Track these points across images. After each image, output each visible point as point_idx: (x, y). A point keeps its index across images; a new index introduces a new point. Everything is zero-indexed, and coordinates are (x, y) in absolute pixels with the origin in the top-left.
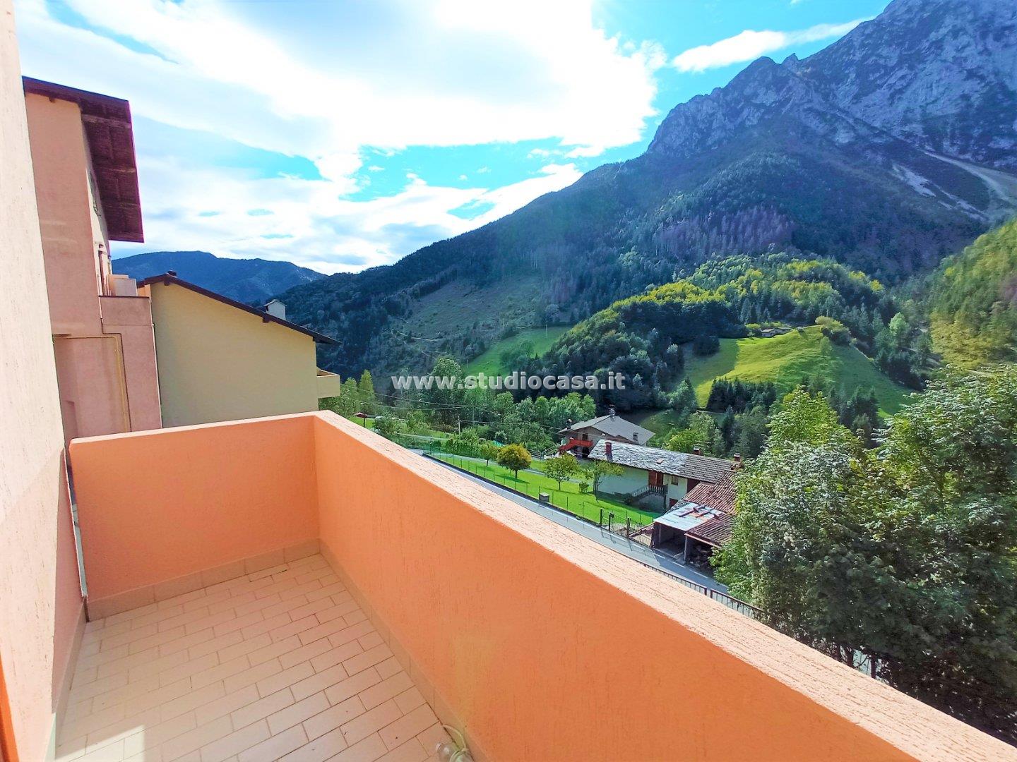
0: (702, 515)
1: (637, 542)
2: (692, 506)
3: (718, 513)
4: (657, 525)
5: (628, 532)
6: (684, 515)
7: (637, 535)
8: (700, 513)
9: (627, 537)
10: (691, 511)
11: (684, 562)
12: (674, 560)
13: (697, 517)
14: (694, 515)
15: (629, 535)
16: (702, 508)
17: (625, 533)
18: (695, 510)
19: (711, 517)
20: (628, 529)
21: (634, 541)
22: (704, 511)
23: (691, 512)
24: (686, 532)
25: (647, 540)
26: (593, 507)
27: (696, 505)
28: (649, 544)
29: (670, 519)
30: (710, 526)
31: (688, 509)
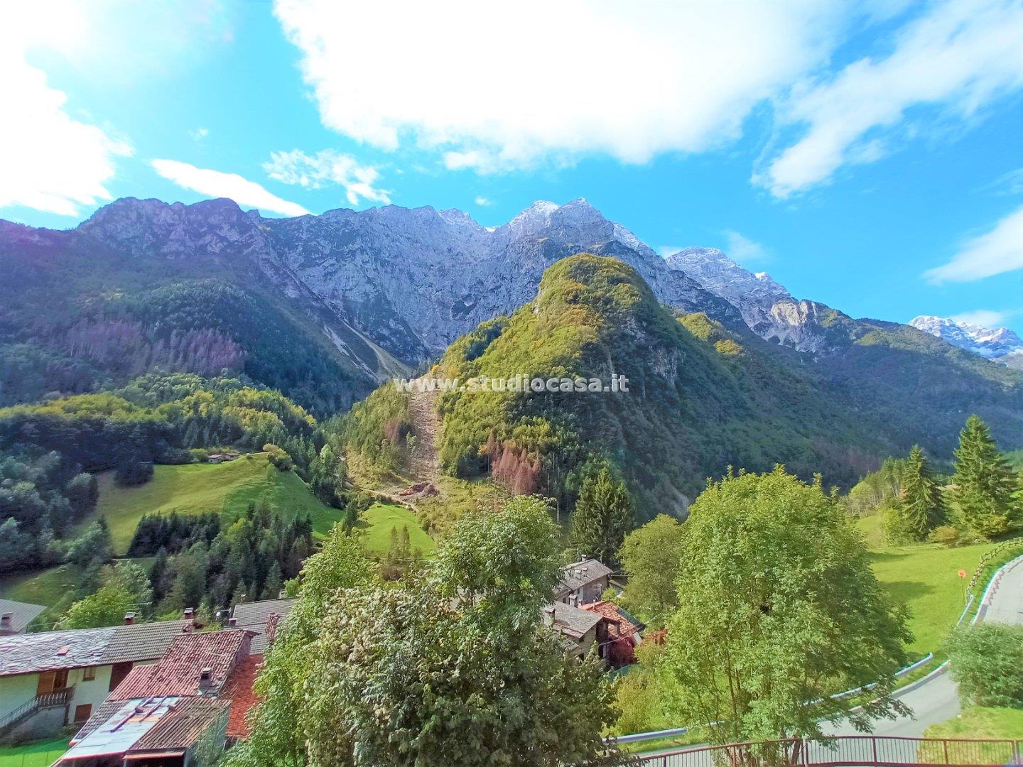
0: (150, 714)
2: (133, 705)
3: (172, 702)
6: (120, 726)
8: (146, 713)
10: (130, 714)
13: (141, 721)
14: (136, 719)
16: (148, 703)
18: (138, 711)
19: (164, 711)
22: (153, 706)
23: (132, 717)
24: (124, 754)
27: (138, 702)
29: (96, 743)
30: (164, 727)
31: (126, 713)
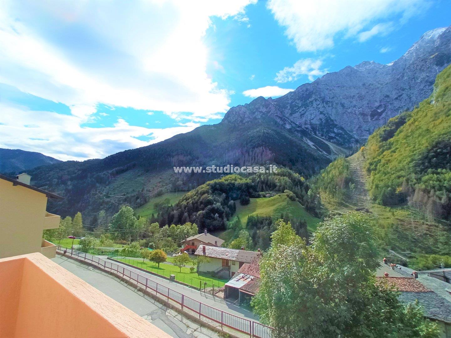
0: (246, 279)
1: (218, 297)
2: (242, 275)
3: (253, 277)
4: (226, 286)
5: (213, 292)
6: (238, 280)
7: (217, 293)
8: (245, 278)
9: (213, 295)
10: (241, 277)
11: (239, 305)
12: (235, 304)
13: (244, 281)
14: (242, 279)
15: (214, 293)
16: (246, 276)
17: (212, 292)
18: (243, 277)
19: (250, 280)
20: (213, 290)
21: (216, 296)
22: (248, 277)
23: (241, 278)
24: (239, 289)
25: (222, 295)
26: (196, 279)
27: (243, 274)
28: (223, 297)
29: (232, 283)
30: (249, 285)
31: (240, 277)
